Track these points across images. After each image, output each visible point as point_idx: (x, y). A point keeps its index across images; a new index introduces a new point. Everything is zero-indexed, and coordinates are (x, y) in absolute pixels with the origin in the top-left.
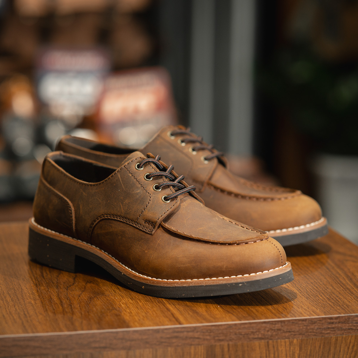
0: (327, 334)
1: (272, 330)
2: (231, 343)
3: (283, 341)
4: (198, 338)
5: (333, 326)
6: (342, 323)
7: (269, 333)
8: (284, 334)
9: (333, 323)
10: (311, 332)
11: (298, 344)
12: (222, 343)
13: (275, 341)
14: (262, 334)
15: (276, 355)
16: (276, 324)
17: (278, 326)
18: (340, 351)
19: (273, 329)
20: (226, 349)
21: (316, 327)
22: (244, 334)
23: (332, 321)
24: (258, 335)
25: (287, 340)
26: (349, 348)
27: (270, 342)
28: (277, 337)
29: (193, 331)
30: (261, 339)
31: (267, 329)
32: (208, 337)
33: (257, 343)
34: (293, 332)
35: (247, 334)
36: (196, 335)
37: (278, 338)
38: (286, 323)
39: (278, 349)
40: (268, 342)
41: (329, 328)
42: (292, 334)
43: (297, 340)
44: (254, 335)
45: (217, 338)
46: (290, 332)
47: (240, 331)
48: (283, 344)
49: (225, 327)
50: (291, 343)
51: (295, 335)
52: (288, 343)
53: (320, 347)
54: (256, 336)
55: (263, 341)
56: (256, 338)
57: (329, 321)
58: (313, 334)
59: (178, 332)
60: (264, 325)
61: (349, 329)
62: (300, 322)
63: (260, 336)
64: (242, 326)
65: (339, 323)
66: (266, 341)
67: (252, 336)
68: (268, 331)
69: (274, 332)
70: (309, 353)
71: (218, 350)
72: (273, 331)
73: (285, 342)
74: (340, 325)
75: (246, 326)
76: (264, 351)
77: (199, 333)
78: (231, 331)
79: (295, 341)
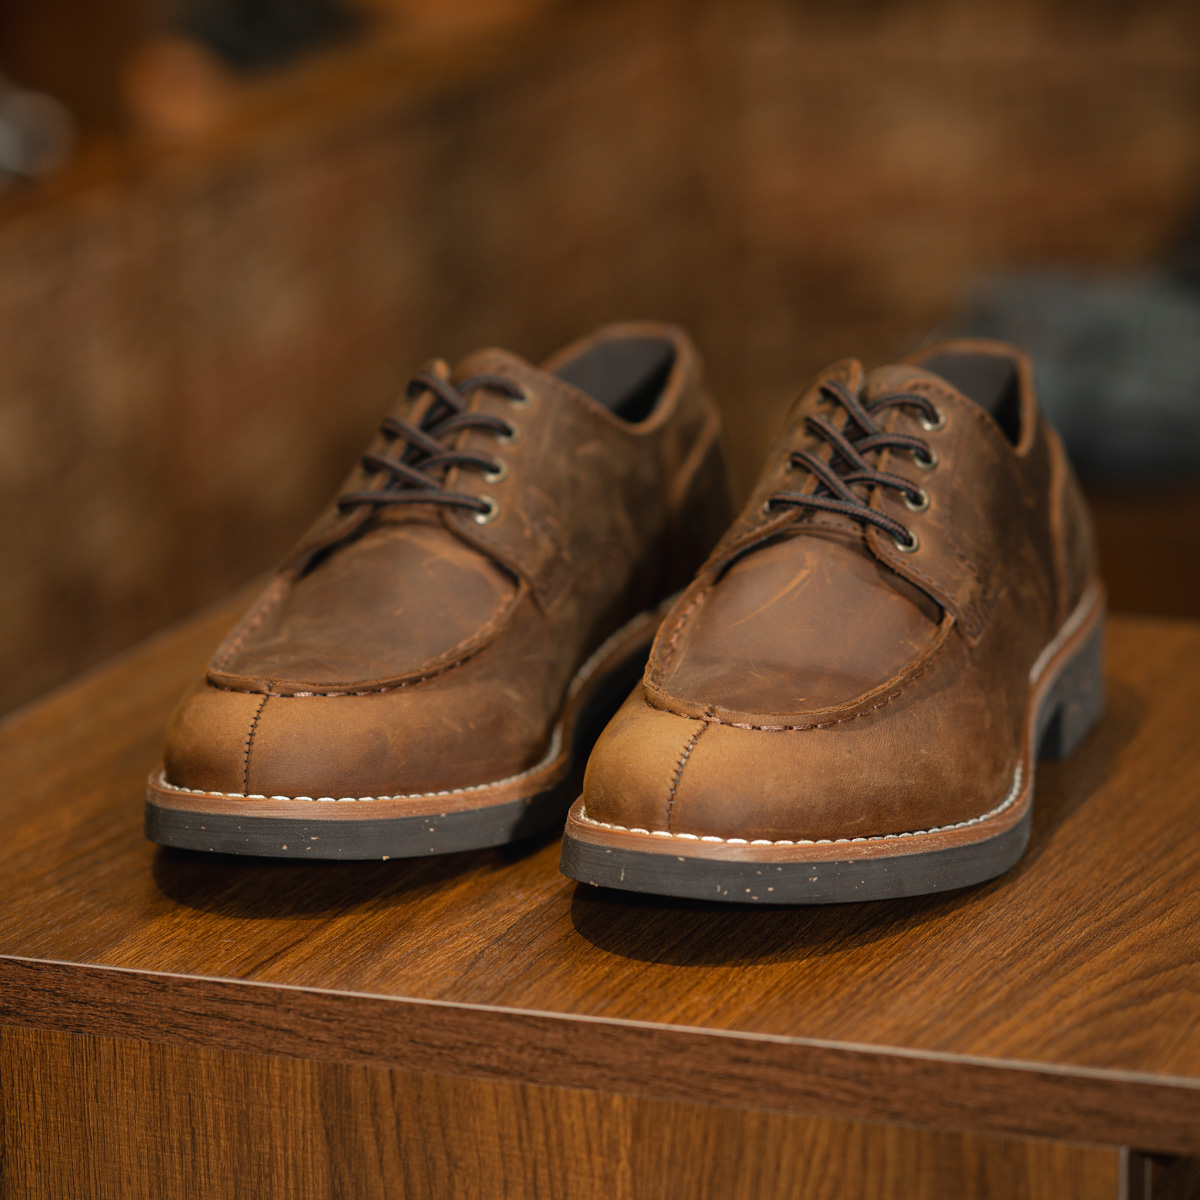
0: (729, 1096)
1: (536, 1048)
2: (398, 1068)
3: (575, 1092)
4: (290, 1032)
5: (750, 1071)
6: (781, 1066)
7: (525, 1057)
8: (574, 1069)
9: (746, 1061)
10: (669, 1080)
11: (628, 1114)
12: (370, 1063)
13: (548, 1087)
14: (499, 1055)
15: (554, 1138)
16: (545, 1029)
17: (554, 1038)
18: (778, 1167)
19: (539, 1044)
20: (384, 1088)
21: (688, 1065)
22: (442, 1048)
23: (744, 1053)
24: (488, 1057)
25: (587, 1092)
26: (808, 1163)
27: (532, 1088)
28: (551, 1077)
29: (273, 1006)
30: (497, 1072)
31: (518, 1042)
32: (323, 1036)
33: (486, 1083)
34: (608, 1067)
35: (452, 1048)
36: (284, 1021)
37: (558, 1082)
38: (583, 1032)
39: (558, 1120)
40: (523, 1089)
41: (732, 1077)
42: (603, 1076)
43: (625, 1100)
44: (473, 1053)
45: (350, 1043)
46: (595, 1065)
47: (428, 1032)
48: (575, 1102)
49: (377, 1008)
50: (603, 1107)
51: (614, 1079)
52: (591, 1105)
53: (705, 1139)
54: (482, 1061)
55: (505, 1081)
56: (479, 1067)
57: (733, 1050)
58: (681, 1088)
59: (224, 1000)
60: (505, 1025)
61: (808, 1094)
62: (631, 1038)
63: (494, 1062)
64: (434, 1017)
65: (770, 1063)
66: (517, 1083)
67: (466, 1058)
68: (521, 1050)
69: (542, 1056)
70: (666, 1153)
71: (357, 1085)
72: (538, 1052)
73: (583, 1099)
74: (773, 1073)
75: (447, 1018)
76: (513, 1118)
77: (291, 1016)
78: (398, 1027)
79: (617, 1101)
